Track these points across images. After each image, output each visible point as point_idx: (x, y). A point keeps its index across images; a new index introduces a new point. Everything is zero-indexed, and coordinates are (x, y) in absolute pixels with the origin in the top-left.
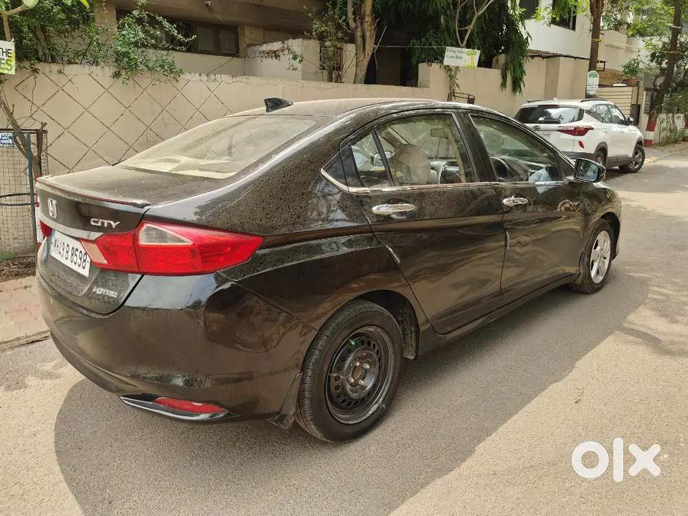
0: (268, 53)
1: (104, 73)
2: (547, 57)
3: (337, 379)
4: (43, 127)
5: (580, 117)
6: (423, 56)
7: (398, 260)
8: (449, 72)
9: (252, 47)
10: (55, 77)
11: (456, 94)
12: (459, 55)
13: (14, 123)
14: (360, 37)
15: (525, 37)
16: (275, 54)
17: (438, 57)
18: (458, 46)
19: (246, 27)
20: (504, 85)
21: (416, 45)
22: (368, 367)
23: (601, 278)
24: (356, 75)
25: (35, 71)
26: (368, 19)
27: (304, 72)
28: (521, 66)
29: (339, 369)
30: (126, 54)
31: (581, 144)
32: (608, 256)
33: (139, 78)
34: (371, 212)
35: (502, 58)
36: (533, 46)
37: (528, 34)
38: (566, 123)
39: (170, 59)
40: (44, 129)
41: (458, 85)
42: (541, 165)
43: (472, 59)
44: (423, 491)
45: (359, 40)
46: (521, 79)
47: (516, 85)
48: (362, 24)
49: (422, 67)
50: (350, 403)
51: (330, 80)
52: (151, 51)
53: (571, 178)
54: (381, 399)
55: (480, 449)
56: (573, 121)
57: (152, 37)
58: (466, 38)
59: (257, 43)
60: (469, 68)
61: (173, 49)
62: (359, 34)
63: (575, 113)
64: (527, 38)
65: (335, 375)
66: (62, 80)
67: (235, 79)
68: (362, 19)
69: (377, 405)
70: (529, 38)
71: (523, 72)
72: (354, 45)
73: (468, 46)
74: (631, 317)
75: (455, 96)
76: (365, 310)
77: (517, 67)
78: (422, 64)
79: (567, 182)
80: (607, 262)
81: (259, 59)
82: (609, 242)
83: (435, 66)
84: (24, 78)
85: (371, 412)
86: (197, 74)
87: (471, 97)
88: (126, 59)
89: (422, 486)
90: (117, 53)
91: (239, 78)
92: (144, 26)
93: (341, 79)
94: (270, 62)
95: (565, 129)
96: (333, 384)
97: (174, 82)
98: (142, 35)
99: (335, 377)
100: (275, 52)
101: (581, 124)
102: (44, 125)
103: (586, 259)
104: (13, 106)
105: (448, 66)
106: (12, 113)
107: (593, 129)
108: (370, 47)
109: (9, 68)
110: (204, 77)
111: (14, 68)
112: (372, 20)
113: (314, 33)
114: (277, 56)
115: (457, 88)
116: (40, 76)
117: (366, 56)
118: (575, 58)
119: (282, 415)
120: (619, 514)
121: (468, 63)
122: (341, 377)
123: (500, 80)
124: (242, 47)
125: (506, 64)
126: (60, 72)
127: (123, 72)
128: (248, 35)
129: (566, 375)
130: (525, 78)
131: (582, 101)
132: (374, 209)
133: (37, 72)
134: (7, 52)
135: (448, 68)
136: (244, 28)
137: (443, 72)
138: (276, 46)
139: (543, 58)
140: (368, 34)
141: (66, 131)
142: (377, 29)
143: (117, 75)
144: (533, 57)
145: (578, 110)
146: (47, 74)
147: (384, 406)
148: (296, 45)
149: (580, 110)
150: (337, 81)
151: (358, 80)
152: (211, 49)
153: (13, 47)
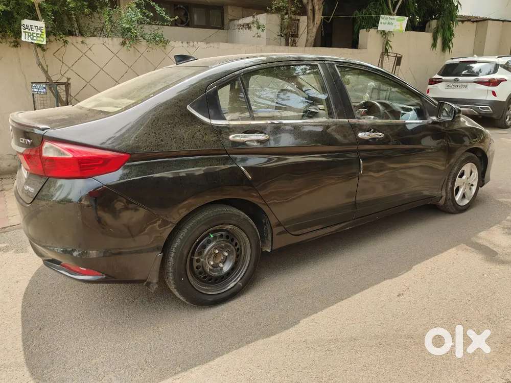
0: (243, 26)
1: (114, 43)
2: (477, 21)
3: (198, 261)
4: (68, 81)
5: (495, 71)
6: (364, 24)
7: (249, 176)
8: (384, 36)
9: (232, 22)
10: (80, 46)
11: (389, 54)
12: (391, 21)
13: (48, 78)
14: (311, 10)
15: (456, 4)
16: (247, 26)
17: (374, 24)
18: (390, 14)
19: (229, 7)
20: (434, 45)
21: (357, 15)
22: (226, 254)
23: (466, 202)
24: (307, 40)
25: (66, 42)
27: (268, 39)
28: (450, 29)
29: (200, 254)
30: (129, 30)
31: (494, 94)
32: (475, 184)
33: (138, 47)
34: (228, 139)
35: (434, 23)
36: (462, 12)
37: (458, 2)
38: (483, 76)
39: (160, 32)
40: (69, 82)
41: (391, 47)
42: (411, 107)
43: (401, 24)
44: (246, 346)
45: (310, 13)
46: (450, 40)
47: (446, 45)
49: (362, 32)
50: (211, 280)
51: (287, 44)
52: (147, 27)
53: (434, 118)
54: (239, 279)
55: (303, 322)
56: (489, 74)
57: (147, 17)
58: (397, 7)
59: (236, 18)
60: (399, 32)
61: (162, 25)
62: (310, 7)
63: (492, 67)
64: (457, 6)
65: (196, 258)
66: (84, 48)
67: (208, 45)
69: (235, 283)
70: (459, 6)
71: (452, 35)
72: (306, 17)
73: (399, 14)
74: (482, 234)
75: (388, 55)
76: (223, 212)
77: (447, 30)
78: (362, 30)
79: (431, 122)
80: (474, 189)
81: (237, 30)
82: (476, 173)
83: (372, 31)
84: (60, 47)
85: (229, 287)
86: (180, 42)
87: (398, 55)
88: (129, 33)
89: (248, 343)
90: (124, 28)
91: (212, 45)
92: (141, 9)
93: (295, 44)
94: (245, 32)
95: (481, 80)
96: (195, 264)
97: (163, 48)
98: (141, 16)
99: (197, 260)
100: (248, 24)
101: (496, 76)
102: (69, 79)
103: (450, 185)
104: (47, 67)
105: (384, 31)
106: (47, 71)
107: (506, 80)
108: (319, 17)
109: (42, 40)
110: (185, 44)
111: (45, 40)
113: (274, 8)
114: (249, 28)
115: (390, 49)
116: (69, 46)
117: (315, 25)
118: (503, 21)
119: (148, 282)
120: (389, 382)
121: (398, 28)
122: (202, 260)
123: (431, 41)
124: (226, 21)
125: (438, 27)
126: (83, 42)
127: (127, 42)
128: (230, 12)
129: (400, 275)
130: (454, 40)
131: (498, 57)
132: (231, 137)
133: (67, 43)
134: (40, 29)
135: (384, 33)
136: (227, 8)
137: (379, 36)
138: (248, 20)
139: (473, 22)
140: (317, 8)
141: (88, 85)
143: (123, 44)
144: (463, 21)
145: (493, 65)
146: (75, 44)
147: (241, 284)
148: (262, 18)
149: (497, 64)
150: (292, 46)
151: (308, 44)
152: (204, 24)
153: (44, 26)
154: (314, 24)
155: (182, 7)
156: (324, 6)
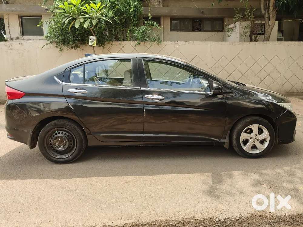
14: (267, 18)
24: (265, 37)
26: (271, 8)
48: (268, 11)
51: (251, 41)
62: (266, 16)
65: (50, 140)
66: (121, 46)
68: (268, 8)
84: (110, 47)
85: (65, 157)
93: (257, 40)
100: (232, 28)
108: (273, 22)
110: (173, 43)
112: (274, 8)
116: (114, 46)
134: (94, 40)
140: (271, 16)
142: (276, 13)
143: (139, 44)
150: (255, 41)
151: (265, 40)
152: (210, 29)
153: (95, 38)
154: (269, 26)
155: (198, 20)
156: (276, 14)
